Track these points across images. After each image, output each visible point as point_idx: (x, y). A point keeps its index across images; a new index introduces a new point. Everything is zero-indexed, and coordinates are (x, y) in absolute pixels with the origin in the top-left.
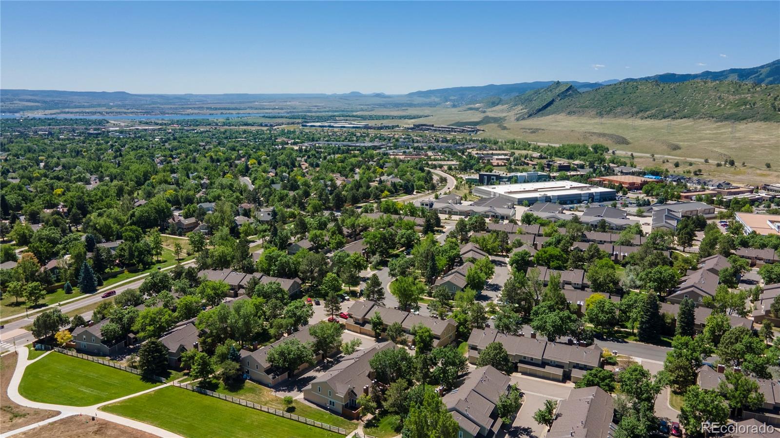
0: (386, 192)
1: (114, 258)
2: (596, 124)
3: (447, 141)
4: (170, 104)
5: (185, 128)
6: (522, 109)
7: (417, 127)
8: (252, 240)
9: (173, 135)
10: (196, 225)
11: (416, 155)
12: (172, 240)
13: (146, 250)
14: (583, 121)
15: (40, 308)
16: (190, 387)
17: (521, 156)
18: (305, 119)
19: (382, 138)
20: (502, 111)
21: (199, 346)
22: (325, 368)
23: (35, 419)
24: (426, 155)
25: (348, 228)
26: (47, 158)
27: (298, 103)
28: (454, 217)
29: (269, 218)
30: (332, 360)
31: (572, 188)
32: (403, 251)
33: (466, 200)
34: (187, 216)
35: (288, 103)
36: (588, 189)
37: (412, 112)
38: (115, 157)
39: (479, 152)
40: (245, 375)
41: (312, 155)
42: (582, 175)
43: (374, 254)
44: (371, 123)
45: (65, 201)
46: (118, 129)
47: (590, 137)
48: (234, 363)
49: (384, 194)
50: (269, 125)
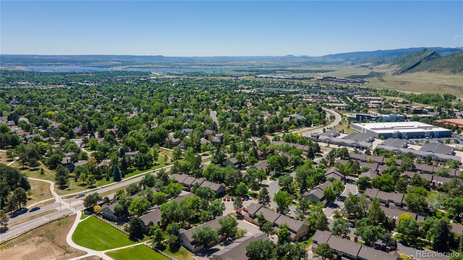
0: (293, 126)
1: (133, 161)
2: (450, 78)
3: (343, 89)
4: (185, 62)
5: (190, 77)
6: (397, 67)
7: (326, 79)
8: (207, 154)
9: (183, 82)
10: (179, 143)
11: (320, 99)
12: (166, 151)
13: (149, 158)
14: (440, 77)
15: (93, 188)
16: (151, 247)
17: (390, 101)
18: (258, 72)
19: (301, 86)
20: (384, 68)
21: (160, 222)
22: (227, 244)
23: (75, 255)
24: (327, 99)
25: (261, 151)
26: (117, 96)
27: (255, 62)
28: (332, 146)
29: (219, 141)
30: (231, 239)
31: (418, 128)
32: (292, 168)
33: (343, 133)
34: (176, 137)
35: (250, 62)
36: (430, 129)
37: (324, 68)
38: (149, 96)
39: (361, 98)
40: (181, 243)
41: (256, 97)
42: (430, 118)
43: (273, 170)
44: (297, 75)
45: (117, 125)
46: (155, 78)
47: (444, 88)
48: (175, 236)
49: (291, 127)
50: (236, 76)
